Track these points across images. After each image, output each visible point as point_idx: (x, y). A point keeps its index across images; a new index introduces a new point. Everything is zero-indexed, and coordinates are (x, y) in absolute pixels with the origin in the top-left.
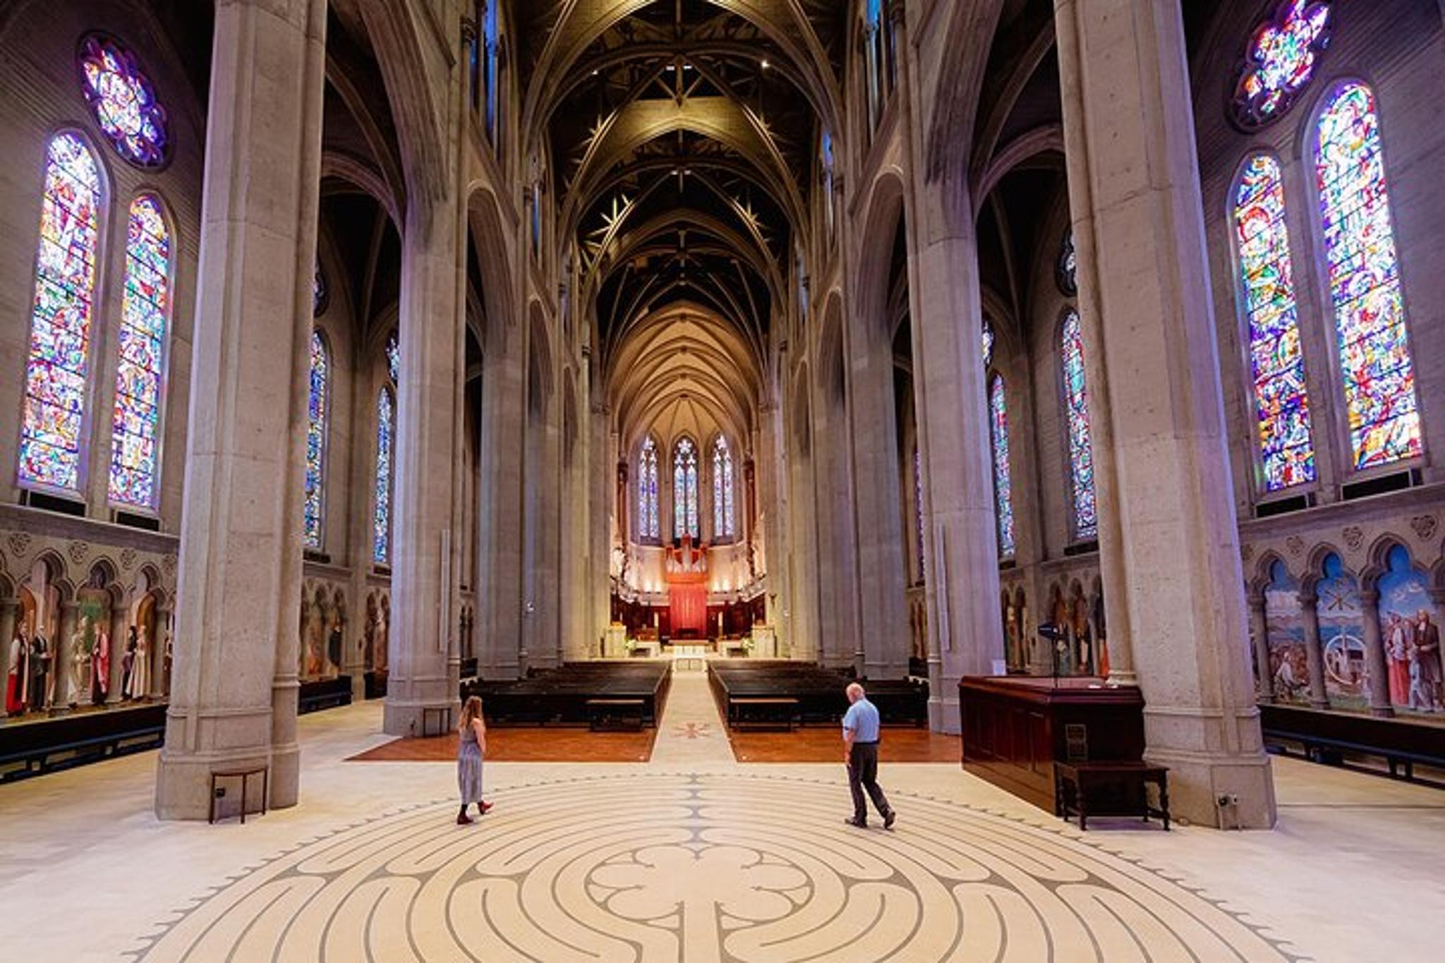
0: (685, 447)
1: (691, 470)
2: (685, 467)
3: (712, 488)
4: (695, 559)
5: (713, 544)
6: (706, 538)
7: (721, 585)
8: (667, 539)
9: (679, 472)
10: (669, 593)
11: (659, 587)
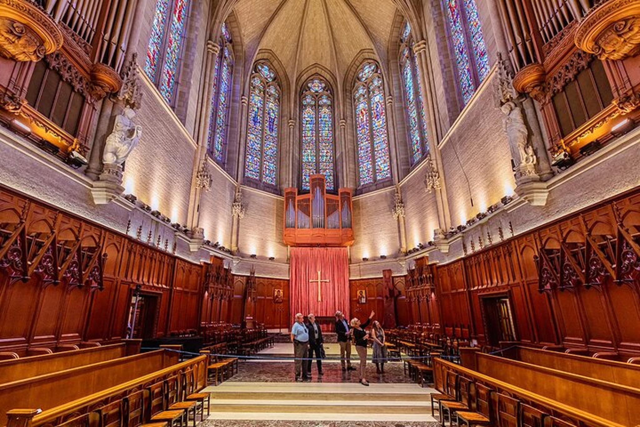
0: (316, 86)
1: (325, 112)
2: (317, 107)
3: (355, 127)
4: (331, 209)
5: (358, 192)
6: (348, 185)
7: (374, 247)
8: (288, 185)
9: (308, 114)
10: (289, 260)
11: (272, 251)
